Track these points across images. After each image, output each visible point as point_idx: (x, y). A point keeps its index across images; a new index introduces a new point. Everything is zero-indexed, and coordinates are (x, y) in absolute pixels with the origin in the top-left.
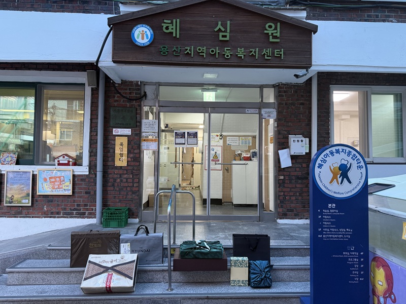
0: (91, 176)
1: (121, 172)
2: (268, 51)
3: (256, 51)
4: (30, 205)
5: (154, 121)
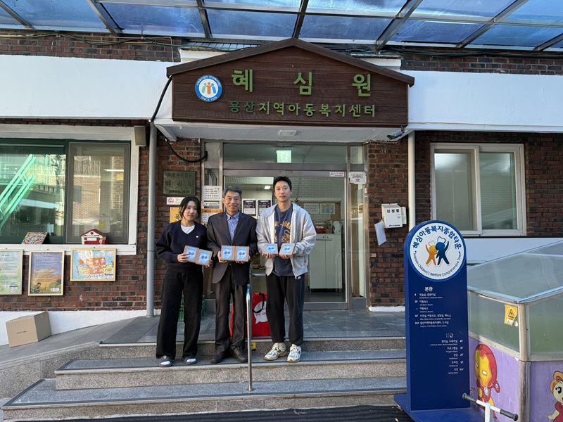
0: (139, 256)
2: (357, 108)
3: (342, 108)
4: (62, 294)
5: (217, 187)
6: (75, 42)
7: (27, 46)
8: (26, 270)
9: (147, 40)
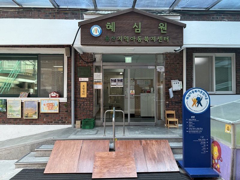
0: (68, 103)
1: (84, 100)
2: (160, 38)
3: (154, 38)
4: (37, 118)
5: (100, 73)
6: (40, 12)
7: (20, 14)
8: (23, 108)
9: (70, 11)
